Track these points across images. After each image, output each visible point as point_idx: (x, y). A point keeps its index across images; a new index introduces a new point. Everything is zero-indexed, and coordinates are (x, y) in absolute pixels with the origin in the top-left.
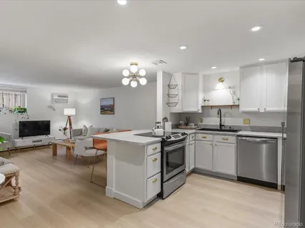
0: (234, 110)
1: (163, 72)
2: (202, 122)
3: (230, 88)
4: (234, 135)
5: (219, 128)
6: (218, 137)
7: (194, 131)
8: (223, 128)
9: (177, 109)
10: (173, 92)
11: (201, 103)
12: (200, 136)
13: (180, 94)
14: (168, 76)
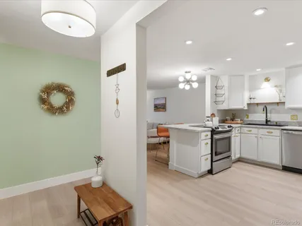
0: (280, 107)
1: (211, 76)
2: (248, 117)
3: (276, 86)
4: (278, 129)
5: (265, 123)
7: (240, 125)
8: (269, 123)
9: (224, 106)
12: (245, 129)
13: (227, 94)
14: (215, 78)
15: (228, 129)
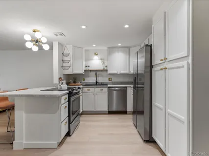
0: (104, 73)
1: (59, 43)
4: (106, 87)
5: (95, 84)
7: (82, 86)
11: (84, 68)
12: (86, 89)
13: (72, 61)
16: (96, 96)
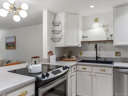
0: (108, 45)
1: (48, 10)
2: (81, 54)
3: (104, 26)
4: (110, 67)
5: (95, 60)
6: (96, 69)
7: (75, 63)
8: (99, 60)
9: (61, 44)
10: (57, 28)
11: (81, 39)
12: (80, 67)
13: (63, 31)
14: (53, 15)
15: (63, 72)
16: (94, 78)
